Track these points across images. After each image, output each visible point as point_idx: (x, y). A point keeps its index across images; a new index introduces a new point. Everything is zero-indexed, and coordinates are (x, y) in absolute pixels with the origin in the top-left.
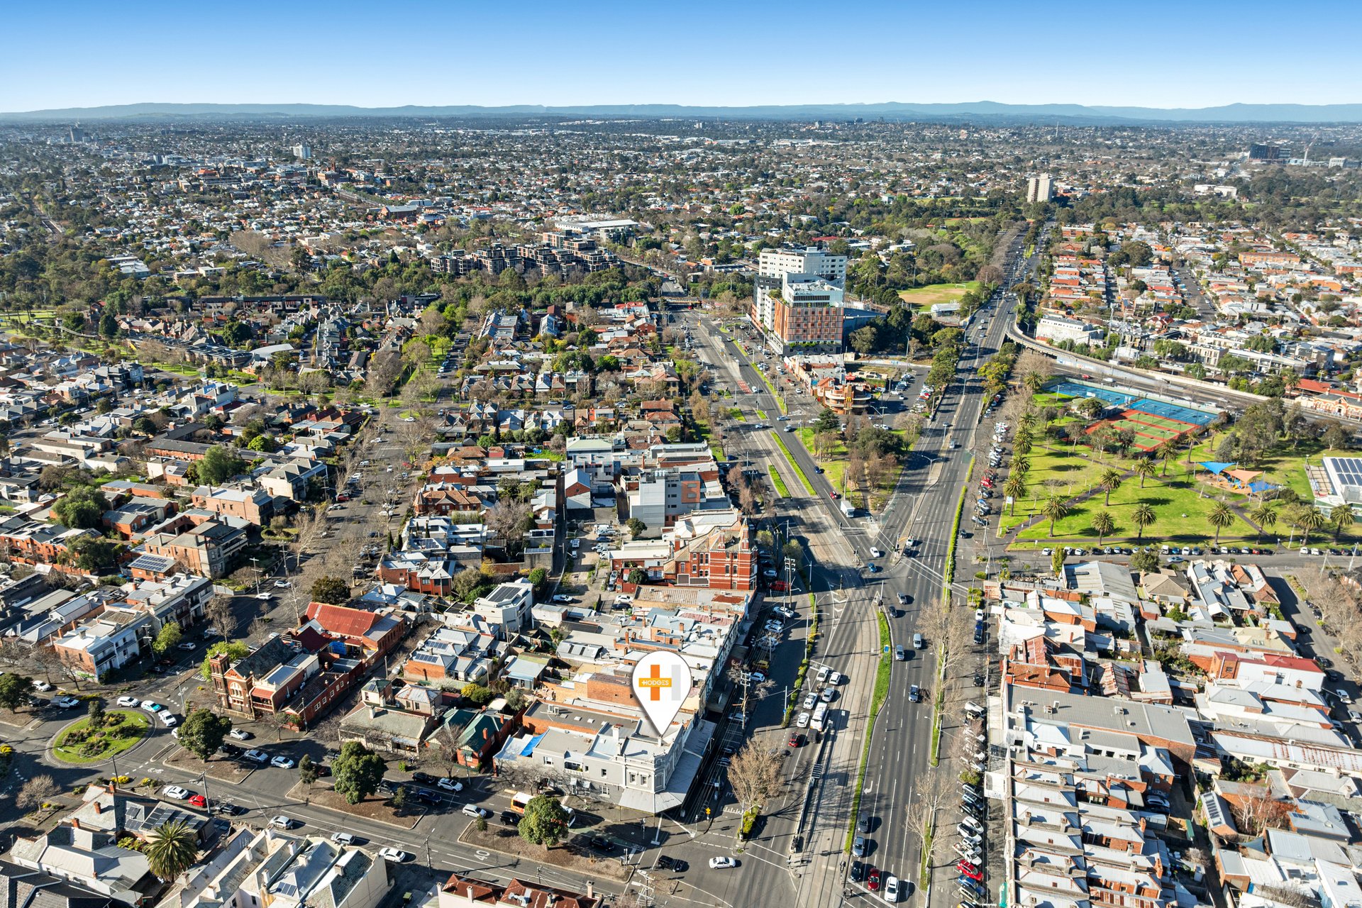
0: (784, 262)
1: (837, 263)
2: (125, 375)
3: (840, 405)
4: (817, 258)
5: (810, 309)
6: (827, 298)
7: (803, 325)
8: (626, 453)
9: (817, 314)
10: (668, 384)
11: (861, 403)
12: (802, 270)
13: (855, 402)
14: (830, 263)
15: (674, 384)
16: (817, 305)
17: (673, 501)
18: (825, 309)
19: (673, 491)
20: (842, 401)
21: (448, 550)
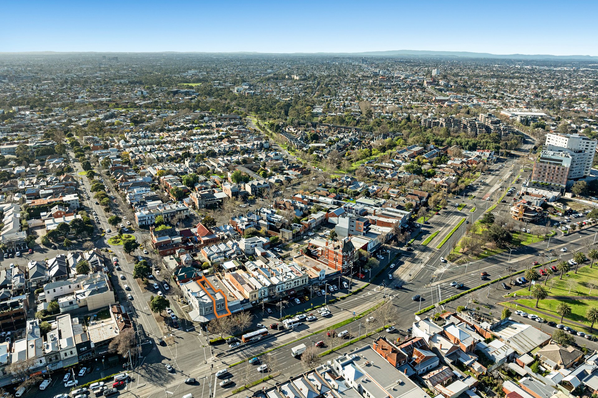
0: (558, 140)
1: (590, 145)
2: (262, 145)
3: (517, 215)
4: (577, 140)
5: (548, 165)
6: (561, 161)
7: (542, 173)
8: (379, 208)
9: (552, 168)
10: (443, 186)
11: (528, 216)
12: (566, 145)
13: (524, 215)
14: (585, 144)
15: (445, 187)
16: (554, 164)
17: (352, 228)
18: (557, 167)
19: (352, 224)
20: (517, 213)
21: (258, 220)
